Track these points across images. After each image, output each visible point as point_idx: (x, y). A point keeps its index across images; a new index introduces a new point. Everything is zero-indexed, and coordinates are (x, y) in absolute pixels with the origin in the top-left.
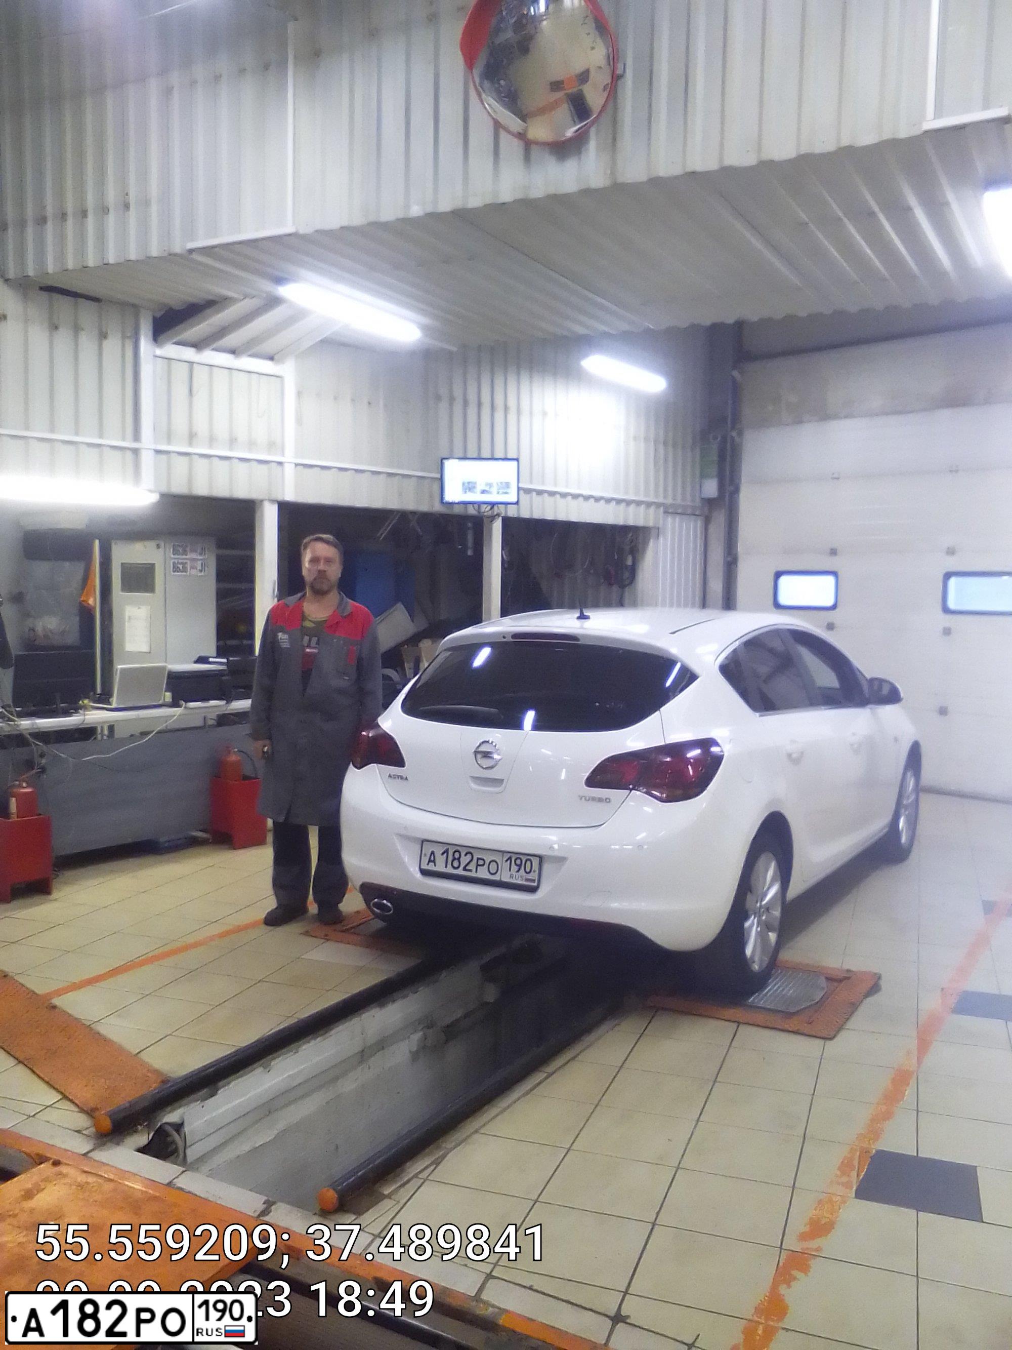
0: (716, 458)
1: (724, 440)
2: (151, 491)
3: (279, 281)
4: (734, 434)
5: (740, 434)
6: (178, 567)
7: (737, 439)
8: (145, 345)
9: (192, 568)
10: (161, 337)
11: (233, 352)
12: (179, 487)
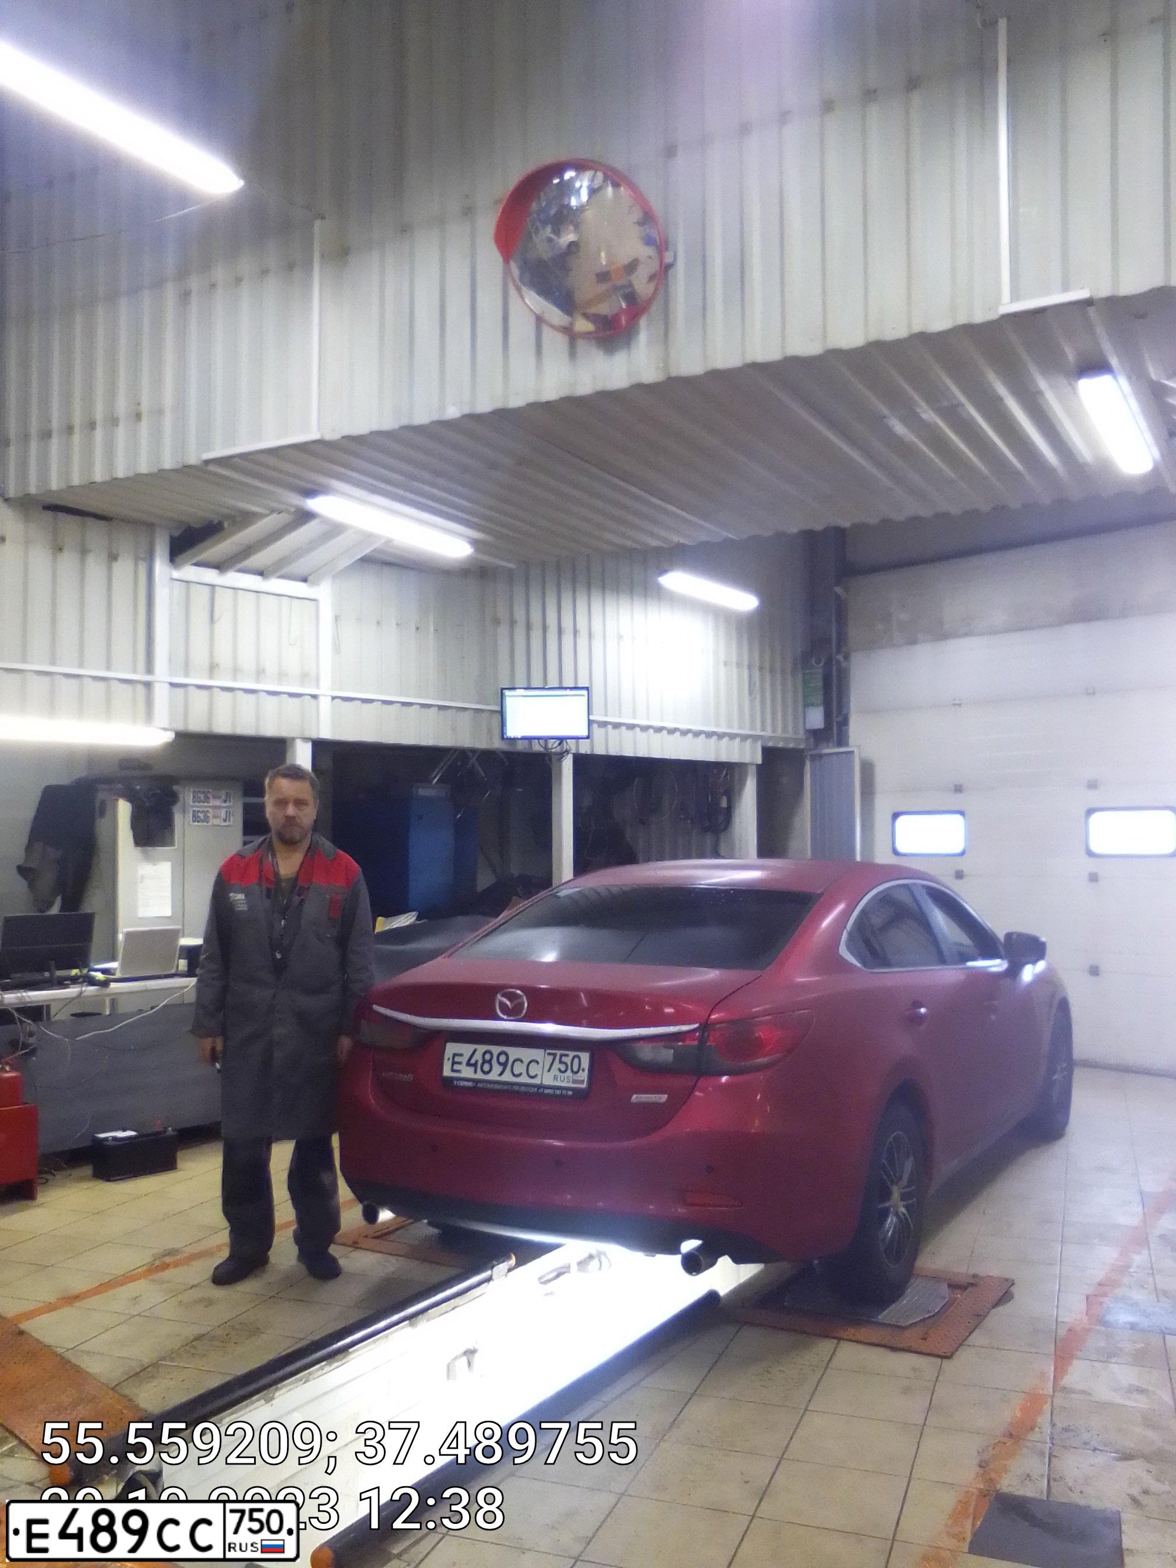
0: (820, 684)
1: (829, 663)
2: (165, 729)
3: (310, 492)
4: (840, 657)
5: (847, 657)
6: (199, 817)
7: (844, 664)
8: (161, 567)
9: (215, 817)
10: (179, 559)
11: (261, 573)
12: (197, 725)
